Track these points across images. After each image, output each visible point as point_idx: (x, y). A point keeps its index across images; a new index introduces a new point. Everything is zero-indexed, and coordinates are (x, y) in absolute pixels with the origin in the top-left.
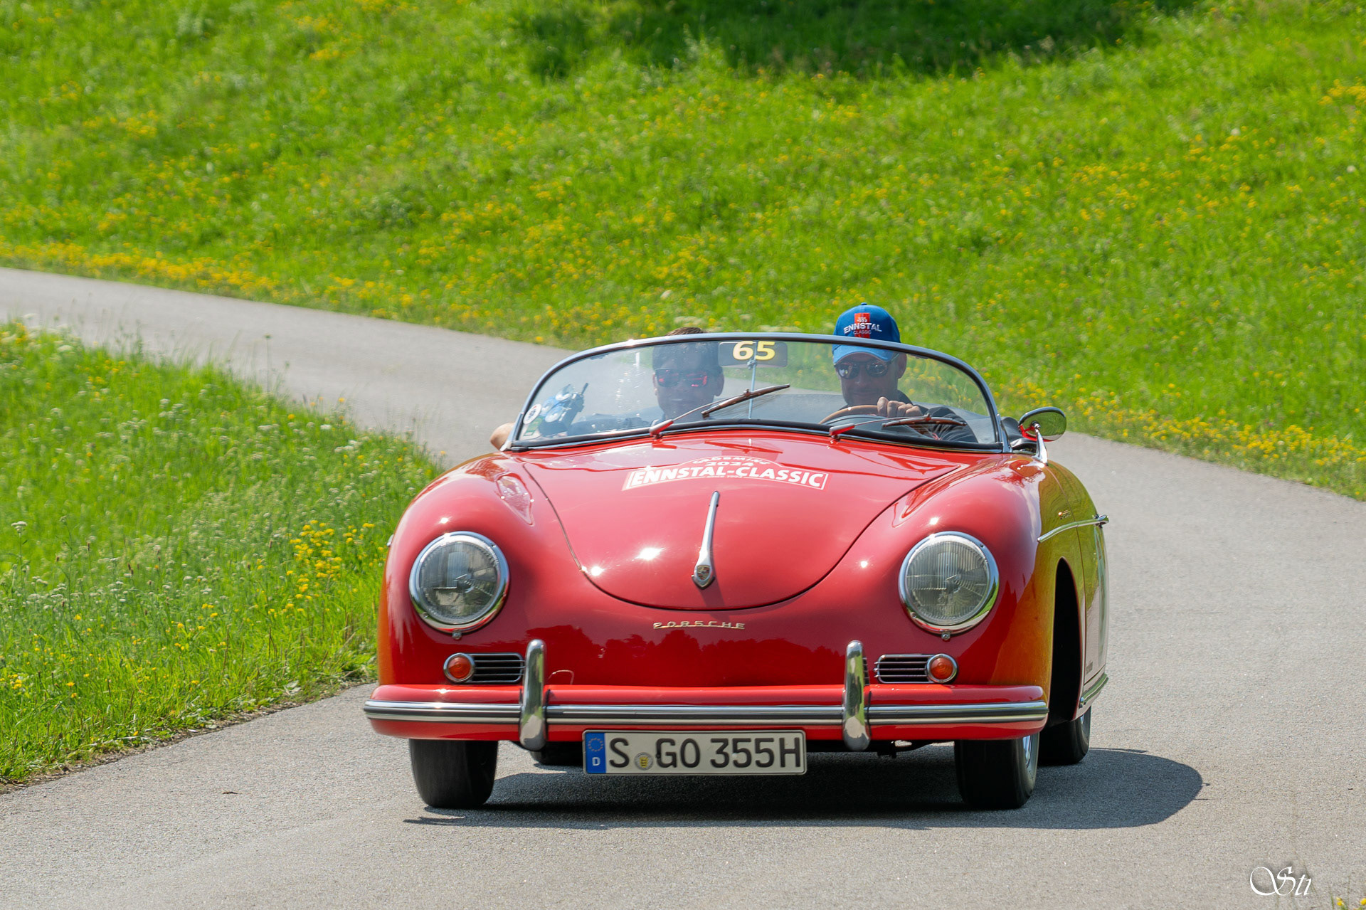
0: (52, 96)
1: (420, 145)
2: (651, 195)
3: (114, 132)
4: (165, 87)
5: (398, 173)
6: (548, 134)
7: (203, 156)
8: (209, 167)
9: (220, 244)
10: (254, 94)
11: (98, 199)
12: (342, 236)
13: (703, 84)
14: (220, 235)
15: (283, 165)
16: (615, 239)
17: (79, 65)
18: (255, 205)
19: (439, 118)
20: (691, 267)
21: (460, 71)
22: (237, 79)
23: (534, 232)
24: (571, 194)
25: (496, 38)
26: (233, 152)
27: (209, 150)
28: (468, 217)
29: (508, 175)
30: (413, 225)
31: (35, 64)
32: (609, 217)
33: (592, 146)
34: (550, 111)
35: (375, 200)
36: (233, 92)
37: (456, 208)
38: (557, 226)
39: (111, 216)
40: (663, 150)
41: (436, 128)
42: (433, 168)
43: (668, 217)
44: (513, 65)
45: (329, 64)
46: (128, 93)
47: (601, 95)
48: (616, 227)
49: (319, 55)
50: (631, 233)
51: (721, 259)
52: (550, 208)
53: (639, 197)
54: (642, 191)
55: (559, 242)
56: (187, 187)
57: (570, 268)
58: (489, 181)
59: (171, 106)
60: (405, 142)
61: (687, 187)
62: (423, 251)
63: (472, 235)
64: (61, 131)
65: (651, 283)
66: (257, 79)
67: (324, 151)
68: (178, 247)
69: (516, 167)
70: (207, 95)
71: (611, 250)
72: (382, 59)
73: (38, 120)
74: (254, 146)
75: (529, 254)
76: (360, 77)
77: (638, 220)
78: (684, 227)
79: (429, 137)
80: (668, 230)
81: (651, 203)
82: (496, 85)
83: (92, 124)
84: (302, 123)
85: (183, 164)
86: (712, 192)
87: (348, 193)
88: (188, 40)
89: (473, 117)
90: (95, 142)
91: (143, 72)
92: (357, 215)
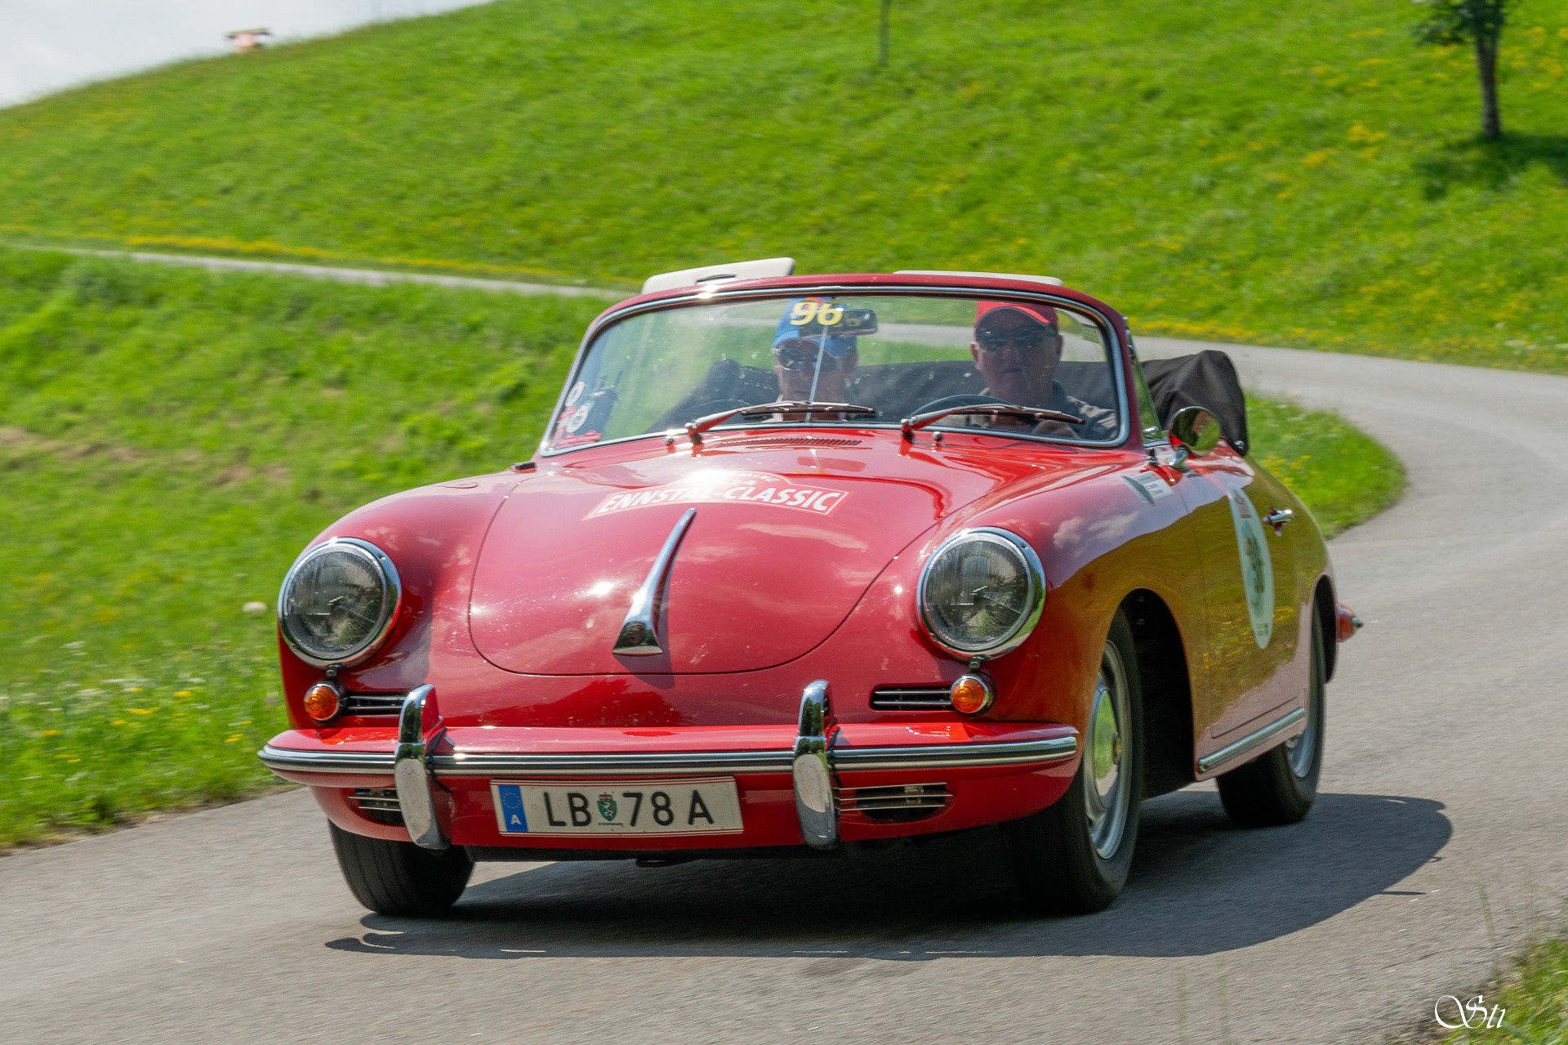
0: (1117, 230)
1: (1346, 247)
2: (1490, 270)
3: (1155, 249)
4: (1187, 221)
5: (1332, 264)
6: (1424, 236)
7: (1212, 261)
8: (1215, 267)
9: (1225, 313)
10: (1241, 221)
11: (1147, 290)
12: (1297, 305)
13: (1521, 200)
14: (1221, 308)
15: (1261, 264)
16: (1469, 297)
17: (1133, 209)
18: (1244, 290)
19: (1355, 230)
20: (1517, 312)
21: (1367, 202)
22: (1229, 212)
23: (1418, 296)
24: (1440, 272)
25: (1389, 179)
26: (1229, 256)
27: (1216, 257)
28: (1375, 289)
29: (1400, 263)
30: (1341, 296)
31: (1106, 210)
32: (1465, 285)
33: (1452, 241)
34: (1425, 223)
35: (1318, 281)
36: (1228, 222)
37: (1368, 284)
38: (1431, 292)
39: (1155, 300)
40: (1497, 242)
41: (1355, 236)
42: (1353, 260)
43: (1502, 283)
44: (1402, 196)
45: (1288, 201)
46: (1162, 225)
47: (1457, 211)
48: (1470, 290)
49: (1282, 196)
50: (1481, 294)
51: (1535, 306)
52: (1427, 281)
53: (1484, 272)
54: (1487, 268)
55: (1434, 302)
56: (1202, 280)
57: (1440, 317)
58: (1388, 268)
59: (1191, 231)
60: (1336, 246)
61: (1514, 264)
62: (1351, 311)
63: (1380, 300)
64: (1122, 250)
65: (1492, 324)
66: (1244, 212)
67: (1286, 254)
68: (1196, 316)
69: (1405, 257)
70: (1212, 223)
71: (1467, 305)
72: (1319, 196)
73: (1108, 245)
74: (1242, 253)
75: (1415, 310)
76: (1307, 208)
77: (1483, 285)
78: (1511, 289)
79: (1351, 242)
80: (1502, 291)
81: (1491, 276)
82: (1391, 209)
83: (1143, 245)
84: (1272, 237)
85: (1199, 266)
86: (1528, 267)
87: (1301, 278)
88: (1201, 192)
89: (1377, 228)
90: (1143, 255)
91: (1172, 212)
92: (1308, 292)
